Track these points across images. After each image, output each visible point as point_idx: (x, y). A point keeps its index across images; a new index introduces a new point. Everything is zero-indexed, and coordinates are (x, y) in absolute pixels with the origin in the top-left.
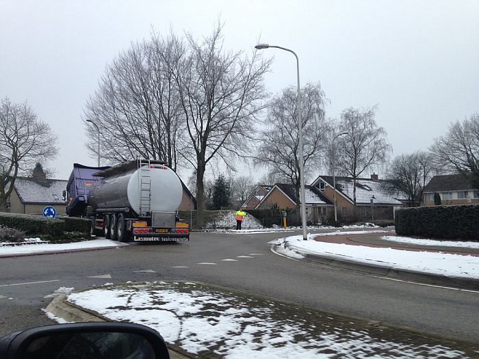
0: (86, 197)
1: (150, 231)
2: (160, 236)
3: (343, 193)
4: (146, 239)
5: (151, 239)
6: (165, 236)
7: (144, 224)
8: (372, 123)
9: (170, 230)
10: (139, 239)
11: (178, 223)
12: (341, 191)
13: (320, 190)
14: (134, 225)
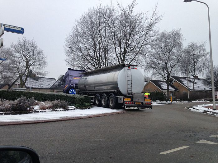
0: (74, 84)
1: (133, 103)
2: (138, 106)
3: (184, 85)
4: (131, 108)
5: (133, 108)
6: (140, 107)
7: (129, 100)
8: (204, 50)
9: (142, 103)
10: (128, 108)
11: (146, 99)
12: (183, 83)
13: (171, 83)
14: (125, 100)
